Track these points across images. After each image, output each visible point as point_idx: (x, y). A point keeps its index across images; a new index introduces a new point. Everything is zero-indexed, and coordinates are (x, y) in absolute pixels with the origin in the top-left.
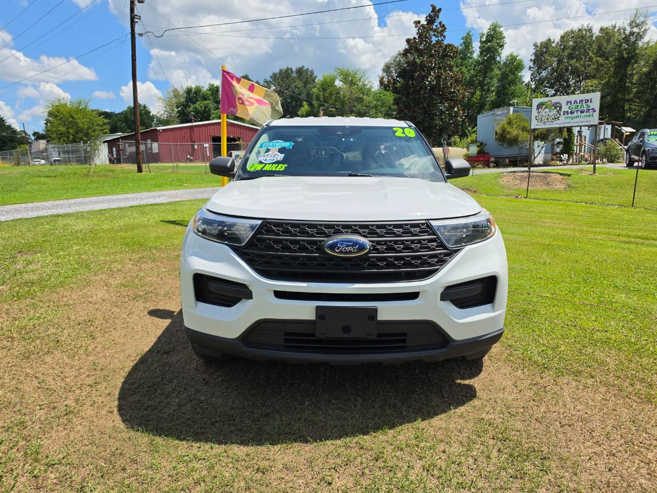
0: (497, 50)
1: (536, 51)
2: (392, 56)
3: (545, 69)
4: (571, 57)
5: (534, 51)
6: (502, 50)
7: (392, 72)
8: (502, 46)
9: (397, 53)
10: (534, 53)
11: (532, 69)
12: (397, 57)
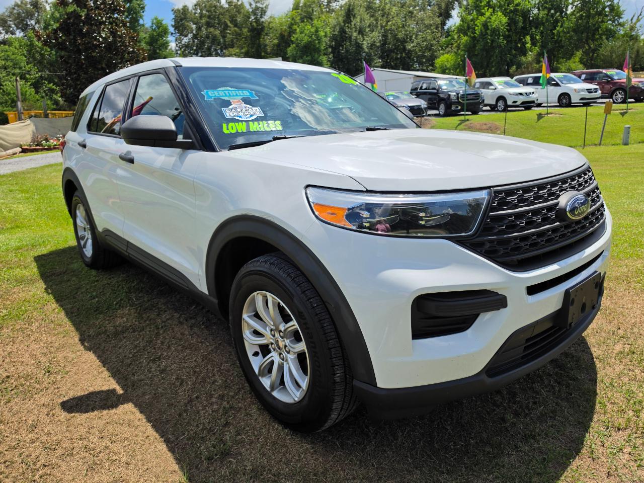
0: (139, 12)
1: (175, 16)
2: (7, 6)
3: (186, 36)
4: (208, 25)
5: (173, 16)
6: (143, 12)
7: (10, 26)
8: (143, 8)
9: (13, 4)
10: (173, 19)
11: (174, 35)
12: (14, 9)
